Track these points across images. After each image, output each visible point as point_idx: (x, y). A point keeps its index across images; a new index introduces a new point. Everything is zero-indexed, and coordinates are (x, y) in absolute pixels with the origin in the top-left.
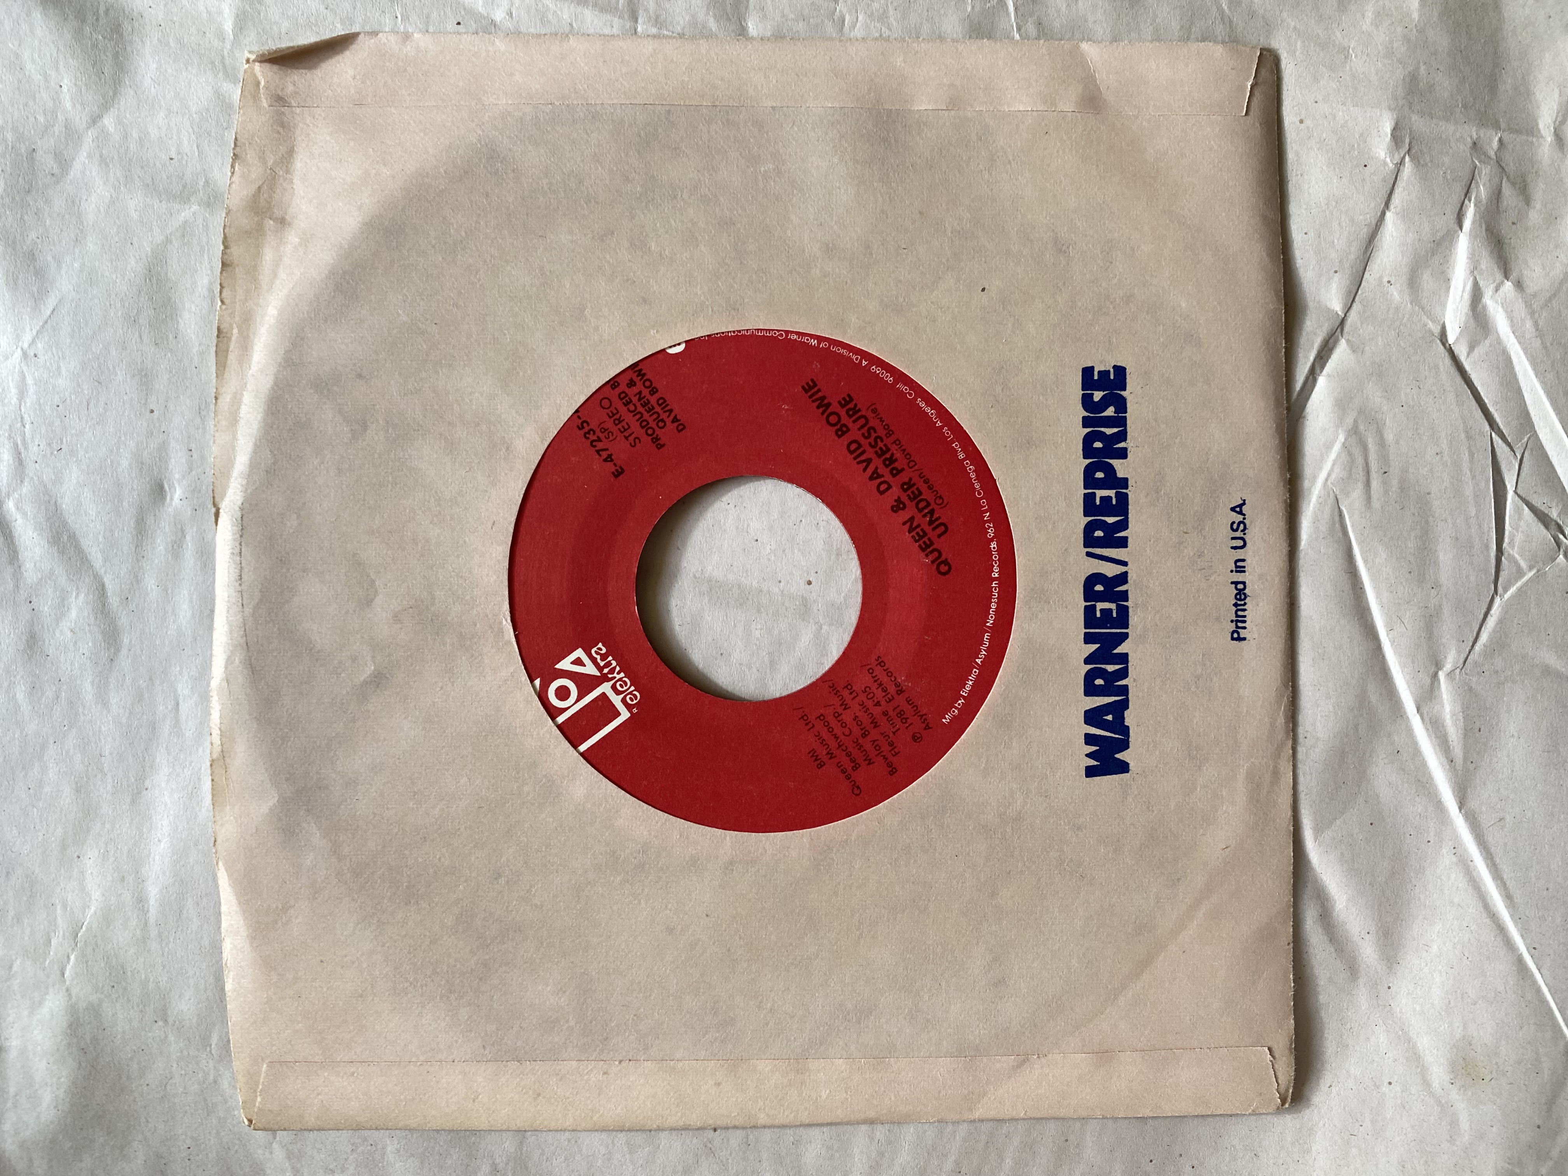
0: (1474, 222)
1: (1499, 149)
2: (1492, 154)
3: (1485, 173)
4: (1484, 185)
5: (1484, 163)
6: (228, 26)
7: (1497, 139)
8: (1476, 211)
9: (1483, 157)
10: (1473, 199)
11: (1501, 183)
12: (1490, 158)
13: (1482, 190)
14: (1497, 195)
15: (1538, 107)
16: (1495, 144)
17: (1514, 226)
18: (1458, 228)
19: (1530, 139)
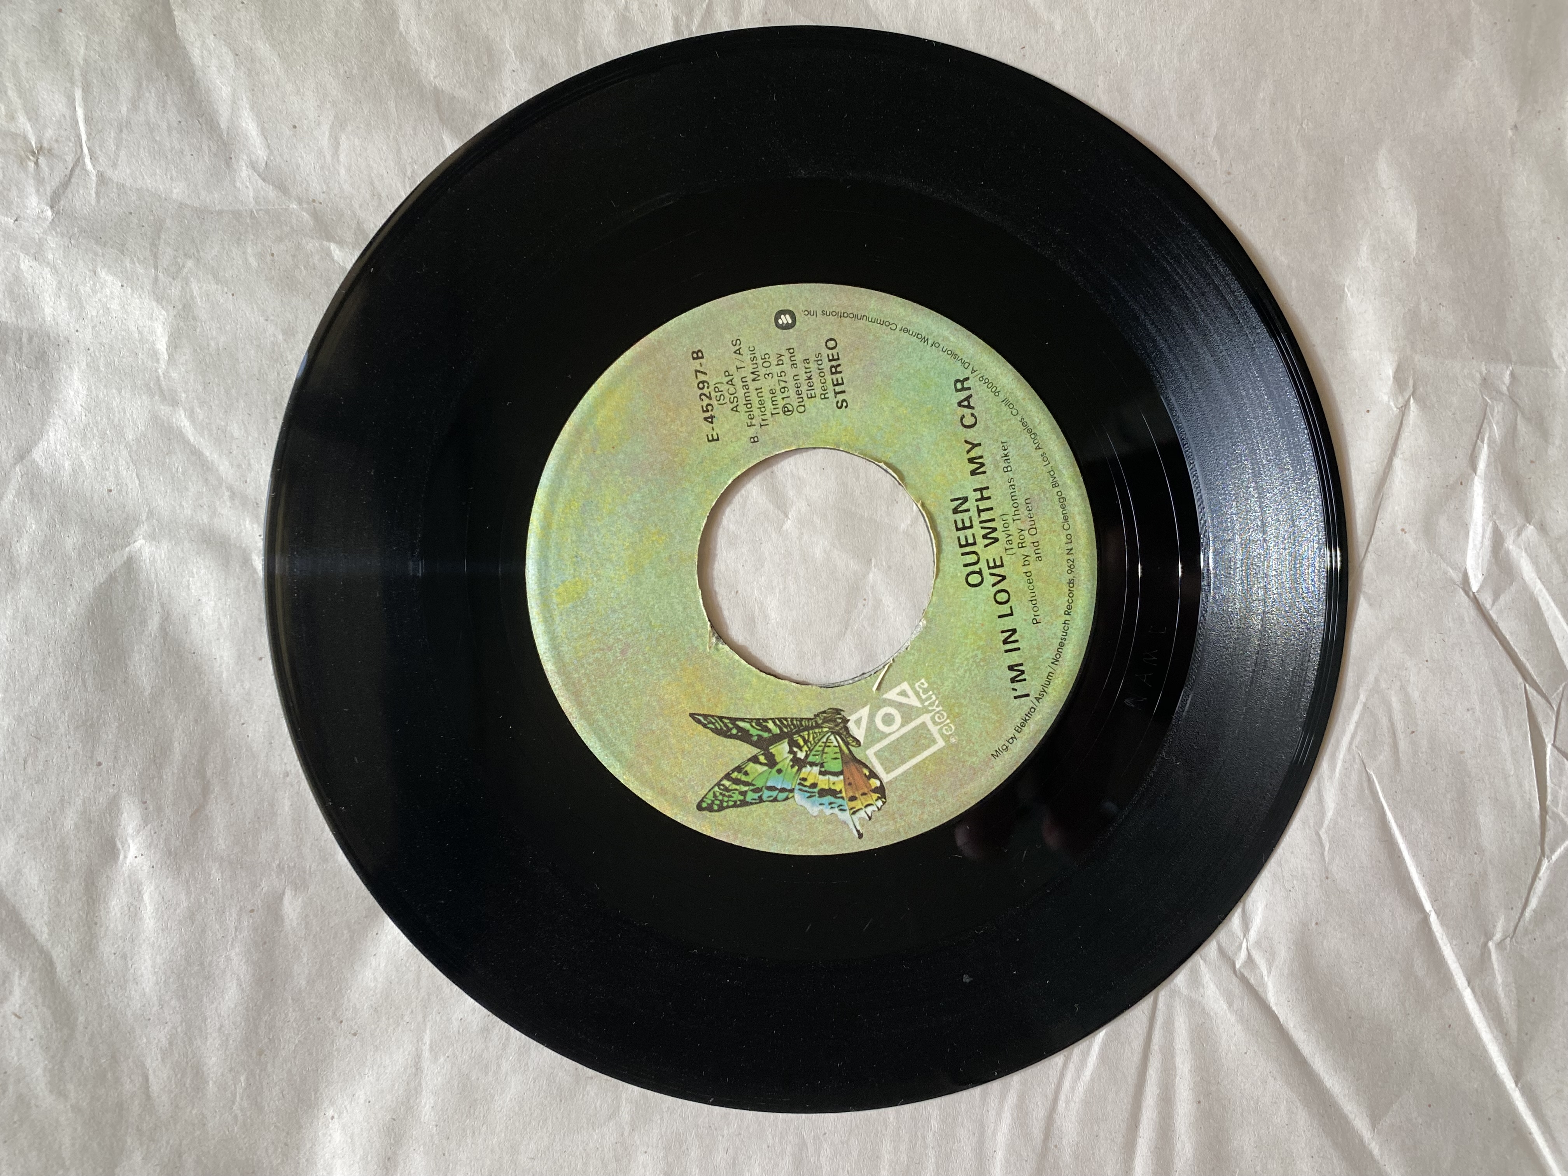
0: (1488, 465)
1: (1511, 383)
2: (1504, 389)
3: (1498, 410)
4: (1497, 423)
5: (1496, 400)
6: (162, 346)
7: (1508, 372)
8: (1490, 452)
9: (1494, 393)
10: (1486, 439)
11: (1516, 420)
12: (1502, 394)
13: (1496, 430)
14: (1512, 433)
15: (1551, 336)
16: (1507, 378)
17: (1532, 466)
18: (1470, 471)
19: (1544, 370)
